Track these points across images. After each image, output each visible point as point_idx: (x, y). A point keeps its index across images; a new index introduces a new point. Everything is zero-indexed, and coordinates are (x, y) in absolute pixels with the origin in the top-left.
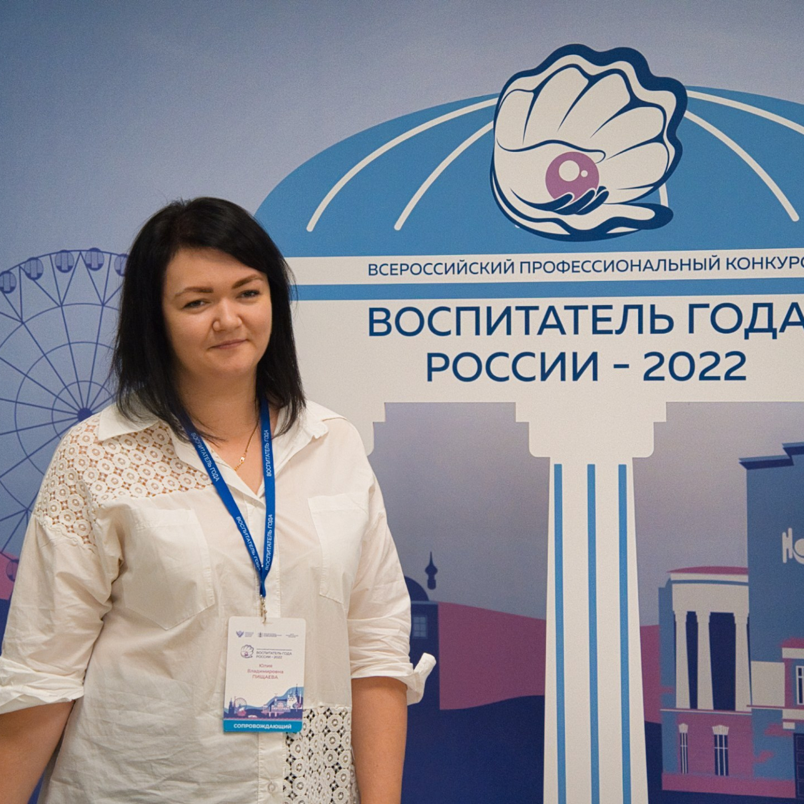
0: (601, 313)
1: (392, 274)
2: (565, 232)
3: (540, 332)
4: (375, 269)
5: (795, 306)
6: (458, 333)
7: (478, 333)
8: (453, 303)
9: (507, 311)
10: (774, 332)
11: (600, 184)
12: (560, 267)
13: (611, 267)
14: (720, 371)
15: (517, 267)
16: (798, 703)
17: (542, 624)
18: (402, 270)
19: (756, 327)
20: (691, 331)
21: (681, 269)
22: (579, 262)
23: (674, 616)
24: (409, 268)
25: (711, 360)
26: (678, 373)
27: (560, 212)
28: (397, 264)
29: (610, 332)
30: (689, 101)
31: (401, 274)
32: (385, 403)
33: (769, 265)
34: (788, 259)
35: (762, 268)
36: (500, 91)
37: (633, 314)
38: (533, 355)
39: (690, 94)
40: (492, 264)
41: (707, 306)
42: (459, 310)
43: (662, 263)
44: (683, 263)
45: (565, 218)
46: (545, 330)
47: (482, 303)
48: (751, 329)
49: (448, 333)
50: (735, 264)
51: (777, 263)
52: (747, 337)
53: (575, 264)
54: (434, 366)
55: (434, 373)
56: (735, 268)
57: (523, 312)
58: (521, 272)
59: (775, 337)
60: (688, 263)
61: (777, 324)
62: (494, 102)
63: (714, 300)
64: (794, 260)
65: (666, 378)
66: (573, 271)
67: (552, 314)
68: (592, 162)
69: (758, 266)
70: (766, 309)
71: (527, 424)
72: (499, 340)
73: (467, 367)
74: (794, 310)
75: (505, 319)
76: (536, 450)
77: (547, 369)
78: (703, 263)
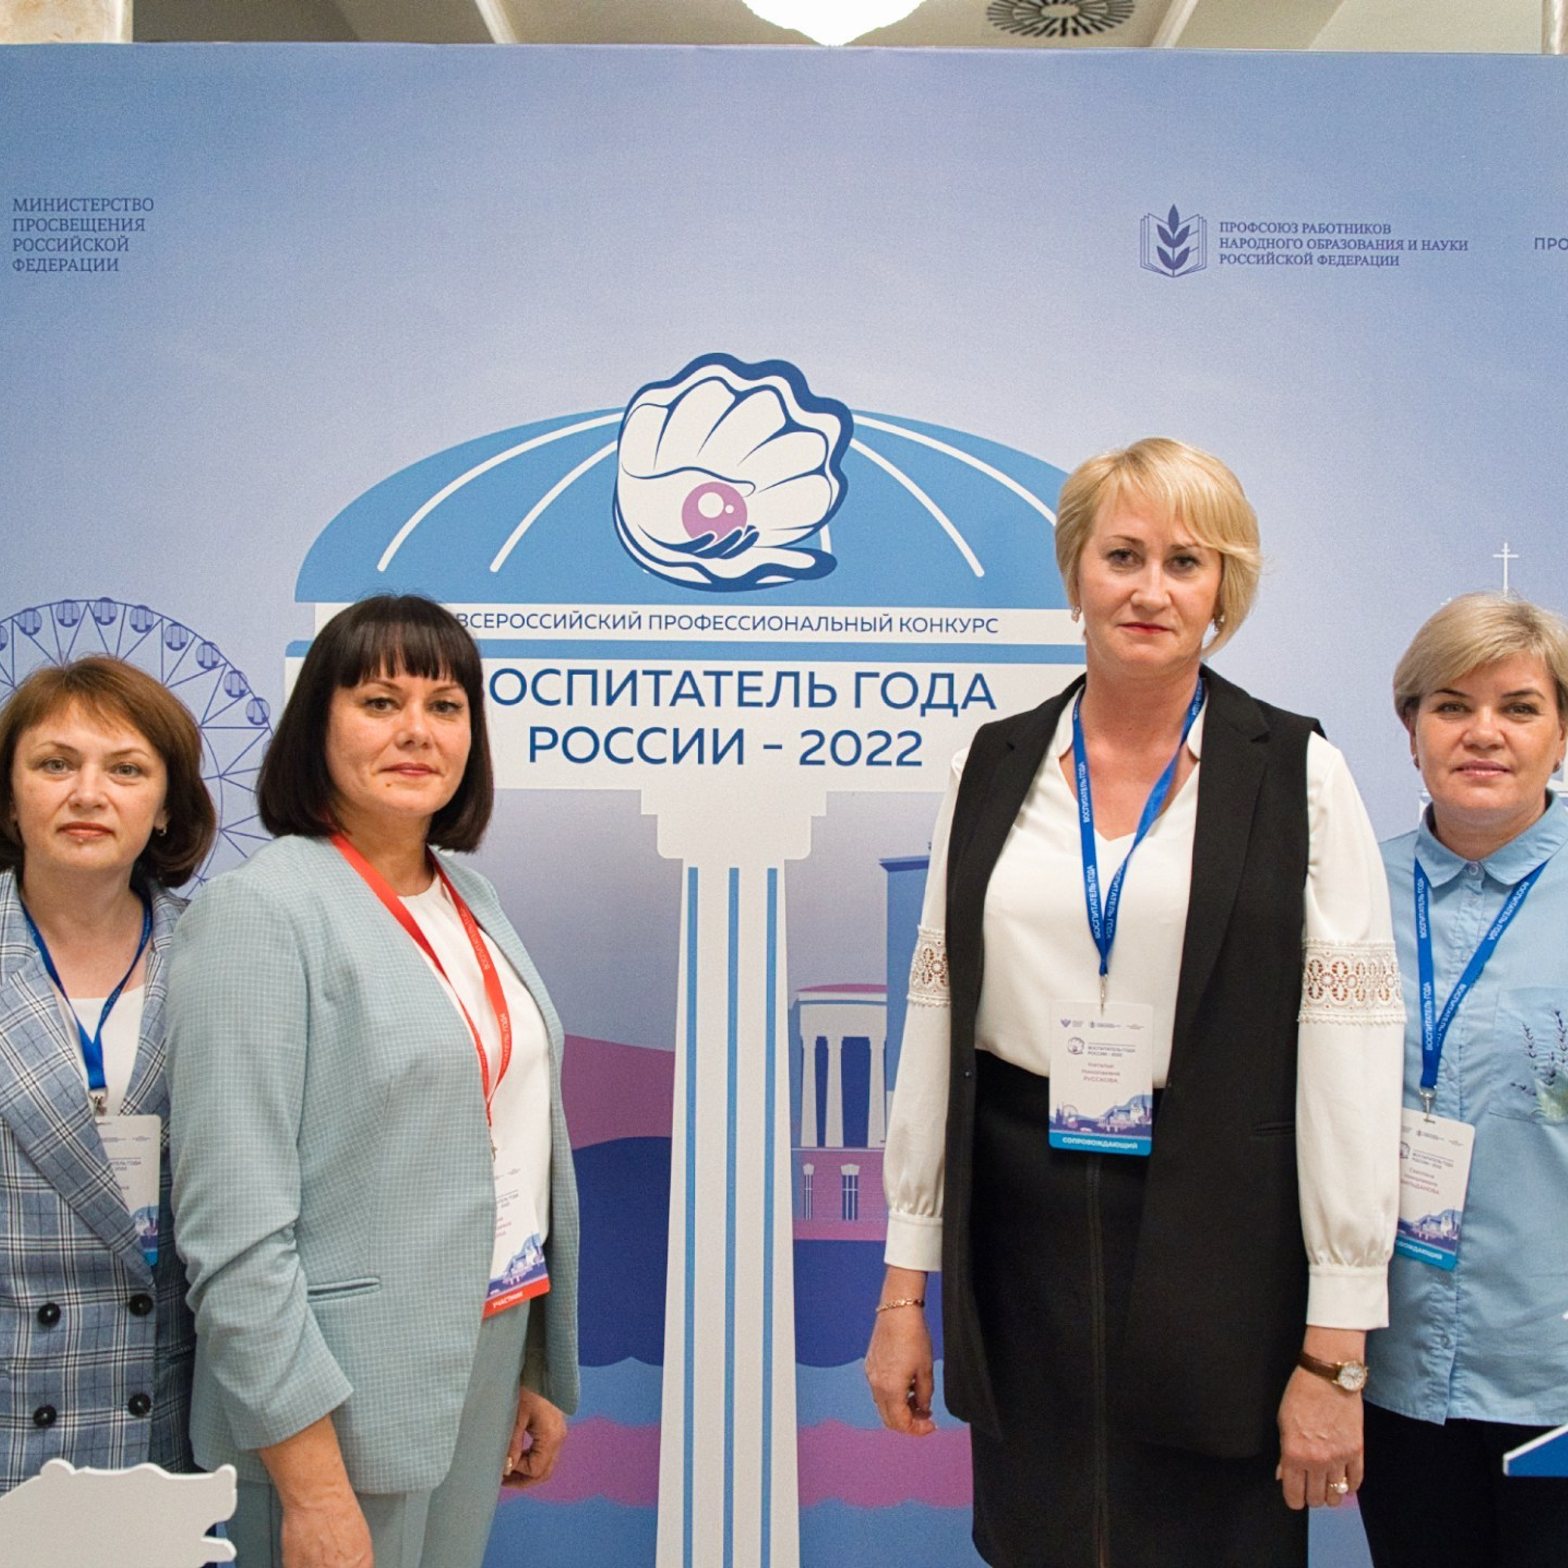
0: (748, 681)
3: (673, 703)
5: (979, 677)
6: (570, 702)
7: (594, 702)
8: (564, 665)
9: (632, 676)
10: (955, 707)
11: (749, 523)
12: (699, 623)
13: (762, 623)
14: (891, 754)
15: (645, 621)
18: (499, 622)
19: (934, 701)
20: (858, 705)
21: (846, 630)
23: (802, 1042)
25: (882, 740)
26: (842, 757)
27: (698, 555)
29: (759, 705)
33: (950, 628)
36: (626, 405)
37: (788, 682)
38: (664, 731)
40: (614, 617)
41: (876, 675)
42: (571, 673)
43: (823, 621)
44: (849, 622)
46: (680, 701)
47: (601, 666)
48: (928, 704)
49: (557, 702)
50: (910, 625)
51: (958, 626)
52: (923, 714)
54: (538, 743)
55: (538, 752)
57: (652, 678)
58: (650, 627)
59: (955, 714)
60: (854, 622)
61: (959, 700)
62: (619, 417)
63: (885, 669)
64: (979, 623)
65: (826, 763)
66: (715, 628)
67: (687, 680)
69: (936, 629)
70: (946, 680)
71: (655, 817)
72: (622, 712)
73: (581, 745)
74: (979, 683)
75: (629, 685)
76: (666, 850)
77: (681, 749)
78: (872, 623)
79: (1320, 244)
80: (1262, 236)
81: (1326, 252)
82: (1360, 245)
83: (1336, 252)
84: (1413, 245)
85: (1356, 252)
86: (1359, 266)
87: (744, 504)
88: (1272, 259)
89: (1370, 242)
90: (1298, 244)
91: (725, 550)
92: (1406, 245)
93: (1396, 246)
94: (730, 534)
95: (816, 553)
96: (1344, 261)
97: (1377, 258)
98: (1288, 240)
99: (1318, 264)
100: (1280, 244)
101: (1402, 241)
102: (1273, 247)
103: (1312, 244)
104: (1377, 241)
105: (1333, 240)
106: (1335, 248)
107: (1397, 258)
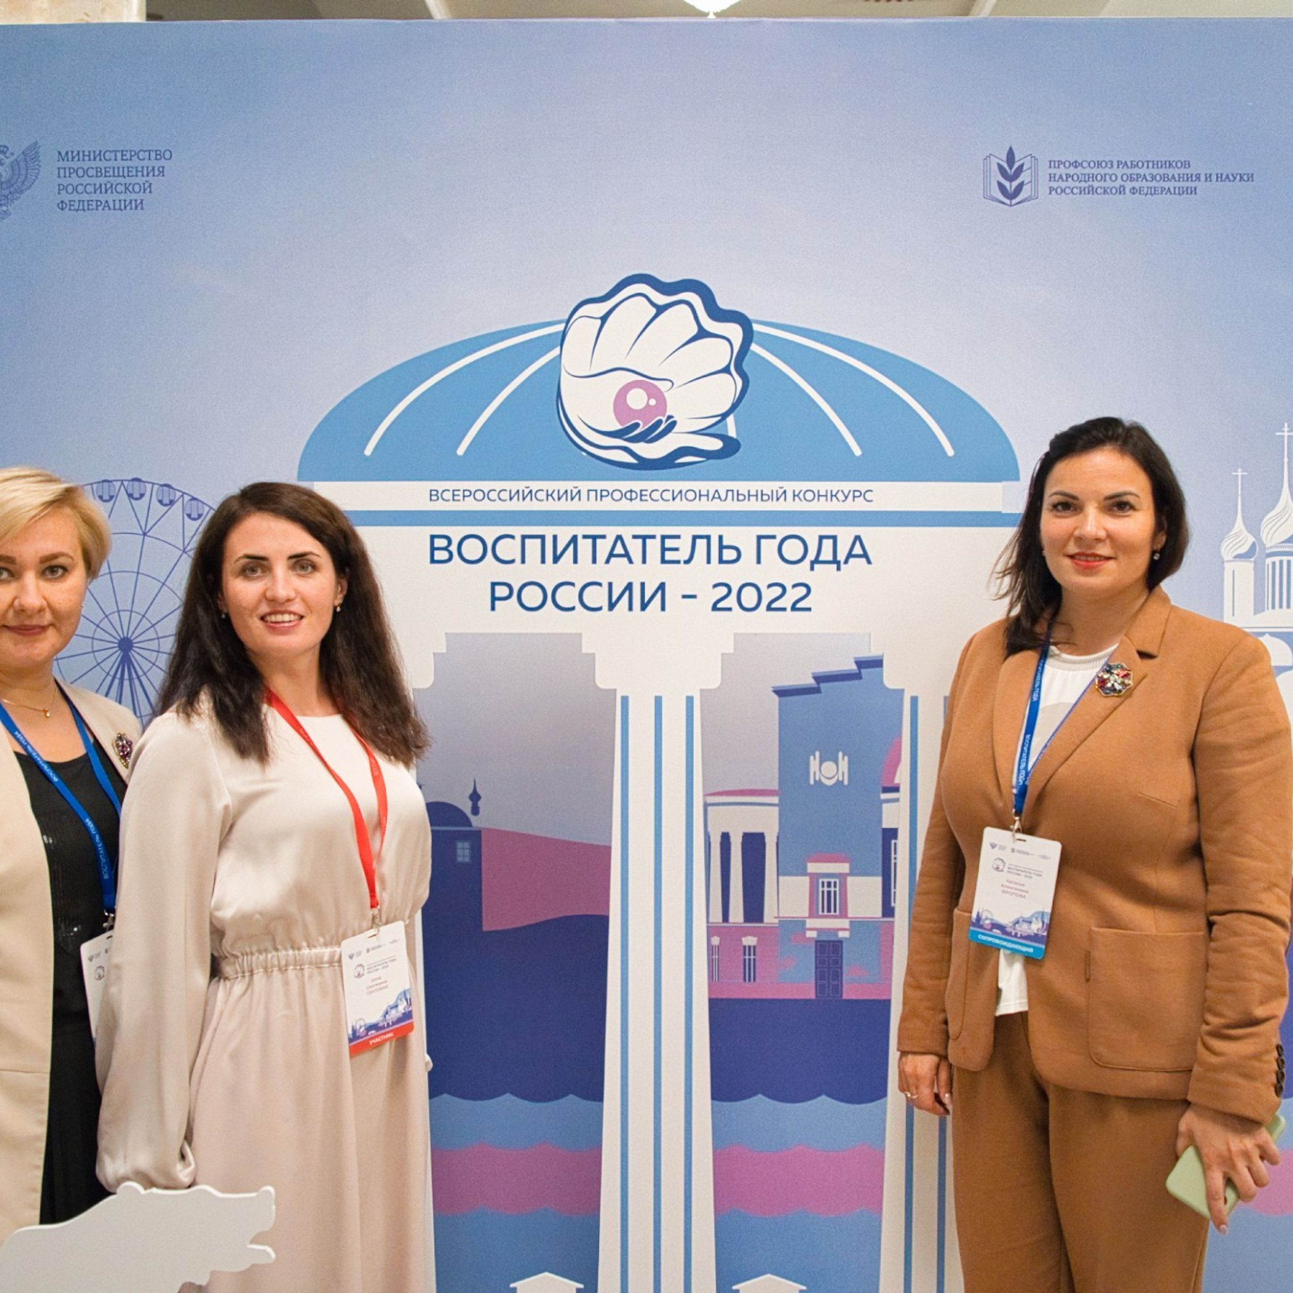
0: (669, 543)
1: (454, 500)
3: (608, 561)
4: (436, 495)
5: (858, 538)
6: (523, 561)
7: (543, 561)
8: (518, 531)
9: (574, 539)
10: (838, 563)
11: (668, 413)
12: (628, 495)
13: (679, 496)
14: (786, 602)
15: (584, 494)
16: (820, 913)
18: (464, 496)
19: (821, 558)
20: (759, 562)
21: (749, 500)
22: (647, 490)
23: (709, 837)
24: (472, 494)
25: (778, 591)
26: (746, 604)
27: (629, 440)
28: (459, 490)
29: (678, 562)
30: (755, 335)
31: (464, 500)
32: (446, 634)
33: (834, 498)
34: (851, 494)
35: (827, 500)
36: (566, 317)
37: (701, 544)
38: (600, 584)
39: (756, 327)
40: (559, 491)
41: (774, 537)
42: (524, 537)
43: (730, 493)
44: (751, 494)
45: (633, 446)
46: (613, 560)
47: (548, 531)
48: (816, 561)
49: (513, 561)
50: (801, 495)
51: (841, 496)
52: (812, 569)
53: (644, 493)
54: (497, 595)
55: (497, 603)
56: (800, 499)
57: (590, 541)
59: (839, 569)
60: (755, 493)
61: (841, 557)
62: (561, 327)
63: (781, 532)
64: (857, 494)
65: (733, 609)
66: (641, 500)
68: (659, 390)
69: (822, 499)
70: (831, 541)
71: (592, 656)
72: (565, 569)
73: (532, 596)
74: (858, 543)
75: (571, 547)
76: (602, 682)
77: (614, 599)
78: (770, 494)
79: (1131, 178)
80: (1087, 171)
81: (1137, 185)
82: (1164, 178)
83: (1144, 184)
84: (1208, 177)
85: (1162, 184)
86: (1164, 195)
87: (664, 399)
88: (1092, 190)
89: (1173, 176)
90: (1113, 178)
91: (648, 436)
92: (1203, 178)
93: (1194, 178)
94: (653, 422)
95: (723, 438)
96: (1153, 192)
97: (1179, 188)
98: (1105, 175)
99: (1131, 195)
100: (1099, 178)
101: (1199, 175)
102: (1093, 181)
103: (1125, 178)
104: (1179, 175)
105: (1142, 174)
106: (1144, 180)
107: (1195, 189)
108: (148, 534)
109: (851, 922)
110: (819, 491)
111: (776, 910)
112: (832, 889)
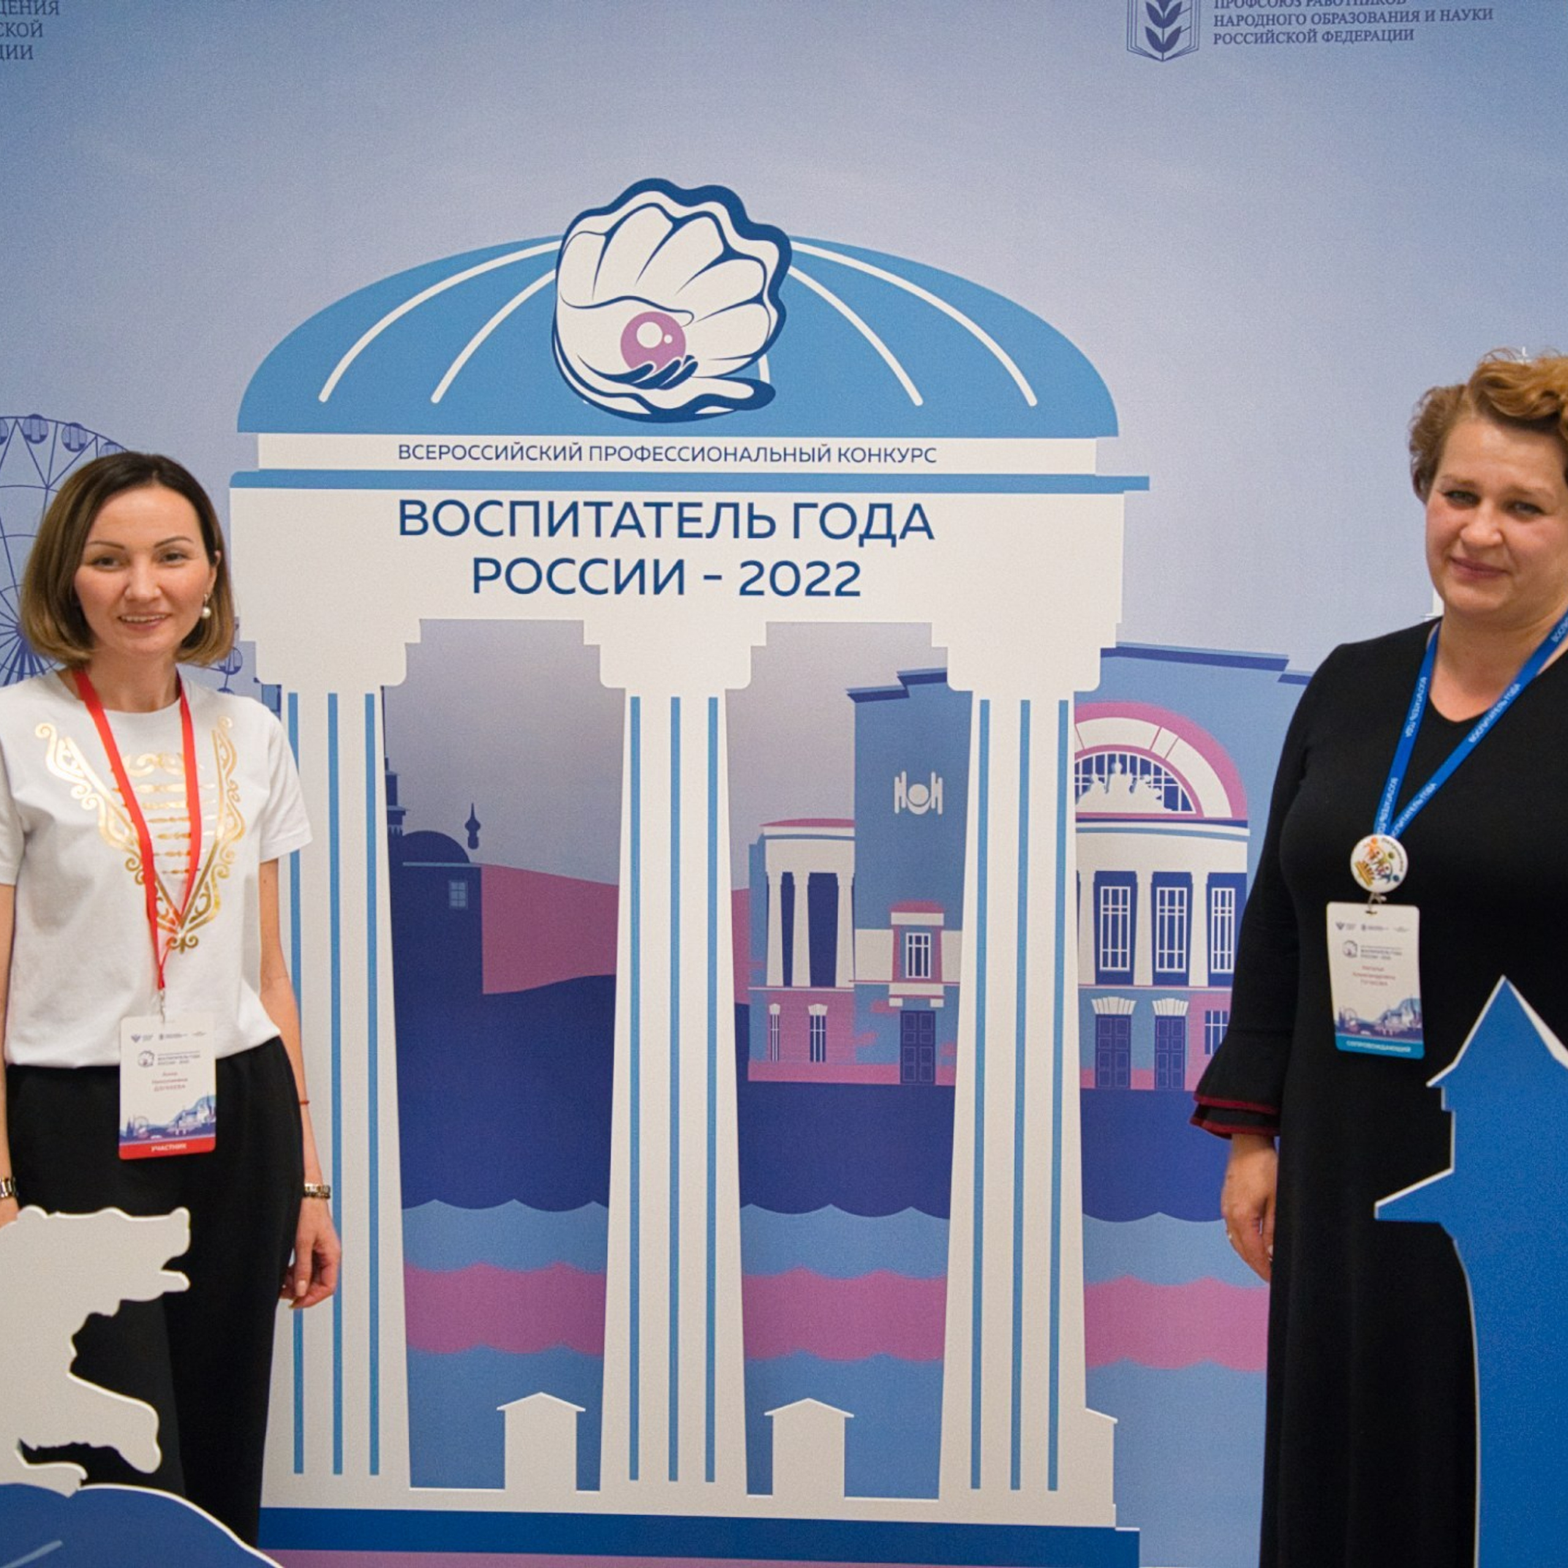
0: (688, 512)
1: (428, 457)
2: (643, 410)
3: (614, 534)
4: (407, 451)
5: (917, 507)
6: (513, 533)
7: (537, 533)
8: (506, 496)
9: (574, 507)
10: (893, 538)
11: (688, 352)
12: (639, 454)
13: (701, 455)
14: (830, 585)
15: (586, 452)
16: (907, 976)
17: (614, 890)
18: (441, 453)
19: (873, 532)
20: (796, 535)
21: (785, 460)
22: (661, 448)
23: (767, 878)
24: (451, 451)
25: (819, 571)
26: (781, 587)
28: (435, 446)
29: (699, 535)
30: (794, 255)
31: (440, 458)
32: (421, 620)
33: (889, 458)
34: (910, 453)
35: (880, 460)
36: (563, 233)
37: (727, 514)
38: (605, 562)
39: (795, 246)
40: (555, 448)
41: (815, 506)
42: (513, 504)
44: (788, 452)
45: (644, 393)
46: (621, 532)
47: (543, 497)
48: (867, 535)
49: (500, 533)
50: (849, 455)
51: (897, 456)
52: (861, 544)
53: (658, 451)
54: (482, 574)
55: (482, 583)
56: (848, 461)
57: (593, 509)
58: (591, 459)
59: (894, 544)
60: (792, 452)
61: (897, 530)
62: (556, 245)
63: (824, 499)
65: (766, 593)
66: (655, 459)
67: (628, 512)
69: (874, 459)
70: (884, 511)
71: (597, 647)
72: (563, 543)
73: (524, 576)
74: (917, 513)
75: (571, 517)
76: (608, 680)
77: (622, 580)
78: (811, 453)
79: (1325, 19)
80: (1263, 11)
81: (1332, 28)
82: (1372, 18)
83: (1343, 27)
84: (1430, 16)
85: (1366, 26)
86: (1369, 42)
88: (1272, 38)
89: (1382, 14)
90: (1301, 19)
91: (663, 382)
92: (1422, 16)
93: (1411, 17)
94: (670, 363)
96: (1354, 37)
97: (1390, 31)
98: (1290, 16)
99: (1323, 42)
100: (1282, 20)
101: (1418, 12)
102: (1273, 24)
103: (1316, 19)
104: (1390, 13)
105: (1340, 14)
106: (1343, 22)
107: (1412, 31)
108: (52, 488)
109: (945, 988)
110: (870, 450)
111: (851, 972)
112: (923, 946)
